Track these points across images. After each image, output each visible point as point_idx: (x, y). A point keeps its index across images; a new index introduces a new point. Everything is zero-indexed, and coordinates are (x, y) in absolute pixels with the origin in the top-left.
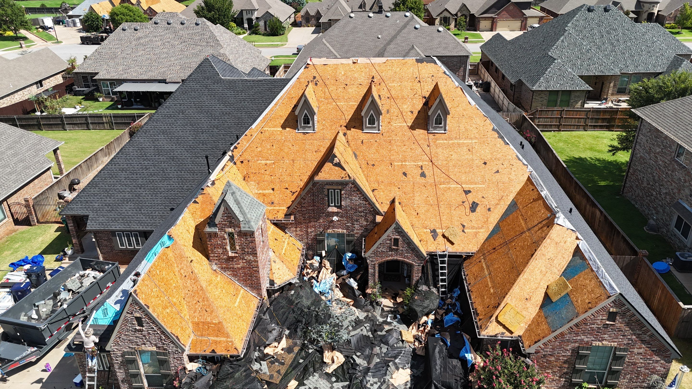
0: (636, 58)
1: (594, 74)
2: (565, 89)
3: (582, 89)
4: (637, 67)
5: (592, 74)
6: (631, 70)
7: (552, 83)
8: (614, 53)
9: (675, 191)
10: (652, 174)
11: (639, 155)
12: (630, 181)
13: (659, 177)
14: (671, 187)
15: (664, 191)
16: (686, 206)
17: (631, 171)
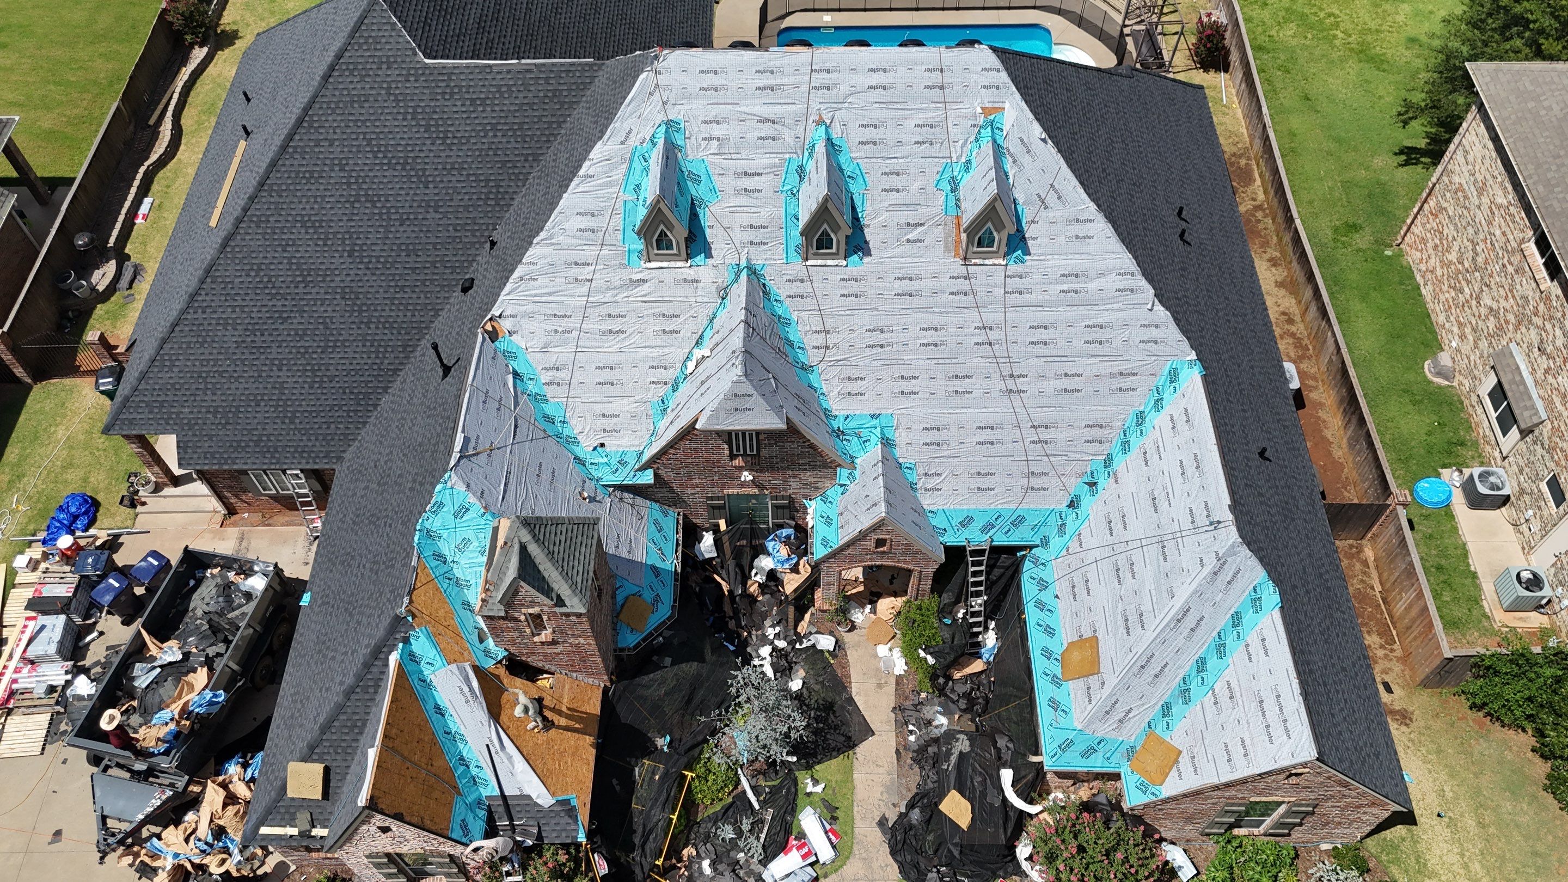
9: (1511, 317)
10: (1475, 244)
11: (1456, 179)
12: (1423, 225)
13: (1486, 262)
14: (1503, 303)
15: (1487, 300)
16: (1523, 367)
17: (1432, 203)
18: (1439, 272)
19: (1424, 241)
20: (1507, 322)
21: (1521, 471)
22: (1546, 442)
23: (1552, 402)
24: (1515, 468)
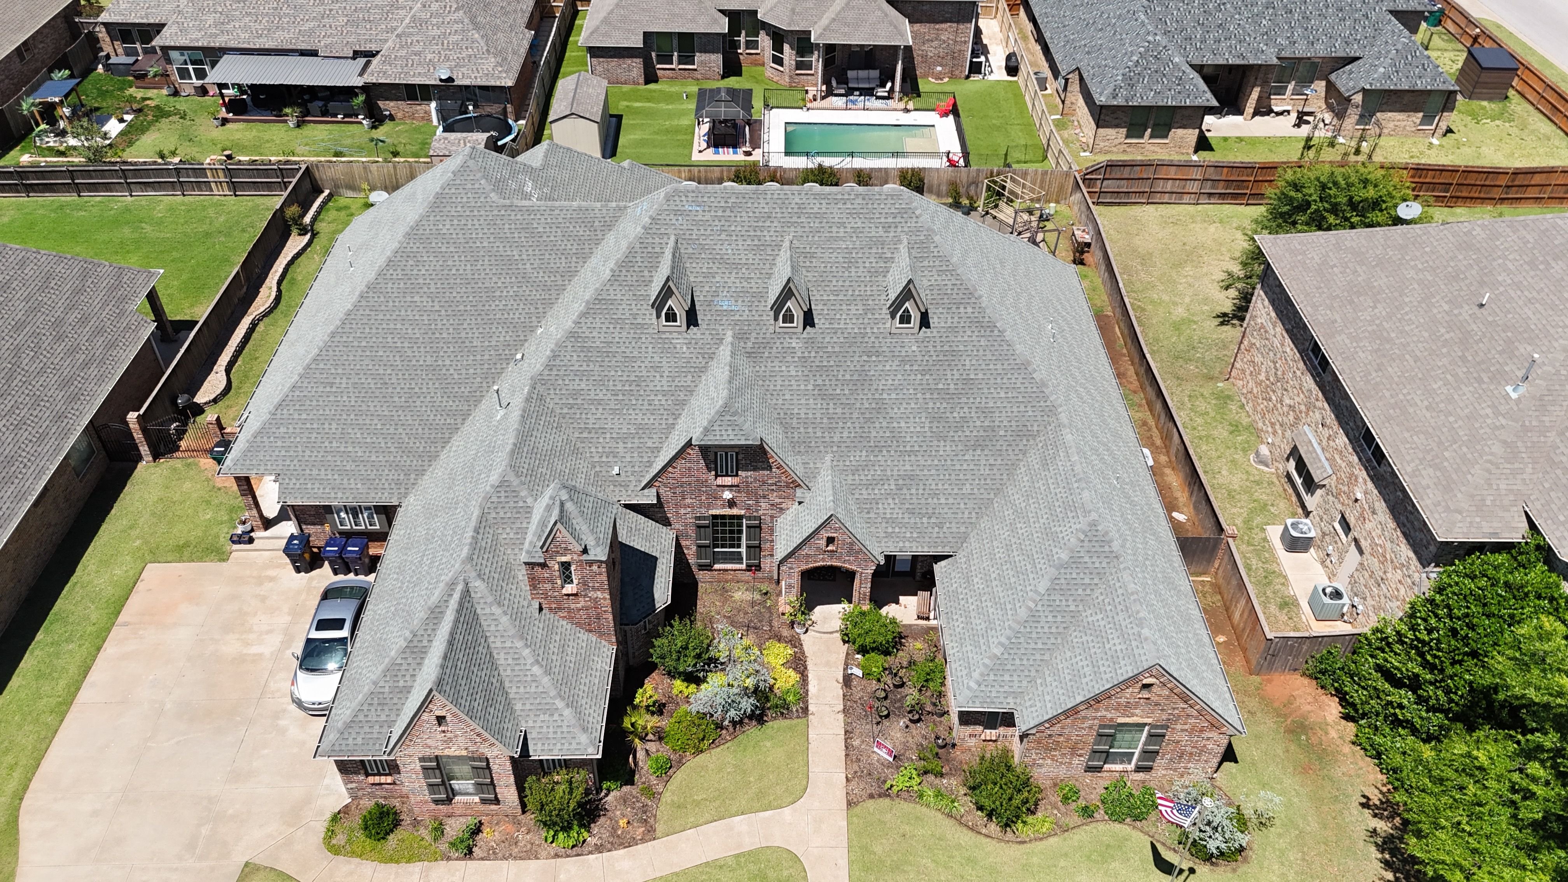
0: (1313, 22)
1: (1225, 62)
2: (1164, 104)
3: (1196, 104)
4: (1313, 44)
5: (1221, 62)
6: (1301, 50)
7: (1139, 88)
8: (1271, 11)
9: (1303, 408)
10: (1275, 363)
11: (1259, 321)
12: (1242, 360)
13: (1284, 373)
14: (1297, 399)
15: (1287, 401)
16: (1313, 441)
17: (1246, 343)
18: (1255, 391)
19: (1243, 371)
20: (1301, 412)
21: (1321, 520)
22: (1334, 491)
23: (1335, 460)
24: (1318, 519)
